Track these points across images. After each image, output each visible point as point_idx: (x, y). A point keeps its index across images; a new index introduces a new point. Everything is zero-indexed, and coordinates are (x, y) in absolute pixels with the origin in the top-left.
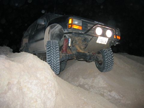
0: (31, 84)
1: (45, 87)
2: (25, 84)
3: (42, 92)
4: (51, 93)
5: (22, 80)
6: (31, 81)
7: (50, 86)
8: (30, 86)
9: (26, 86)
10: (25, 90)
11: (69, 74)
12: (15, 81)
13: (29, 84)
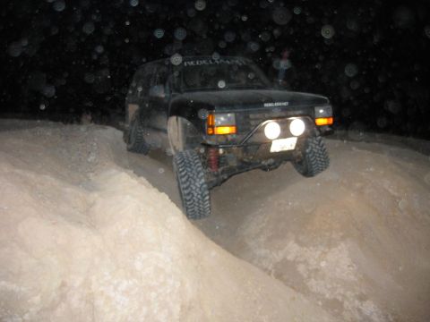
0: (115, 289)
1: (153, 294)
2: (102, 289)
3: (140, 309)
4: (166, 311)
5: (94, 278)
6: (115, 282)
7: (168, 291)
8: (112, 294)
9: (102, 292)
10: (100, 302)
11: (263, 222)
12: (78, 281)
13: (112, 287)
